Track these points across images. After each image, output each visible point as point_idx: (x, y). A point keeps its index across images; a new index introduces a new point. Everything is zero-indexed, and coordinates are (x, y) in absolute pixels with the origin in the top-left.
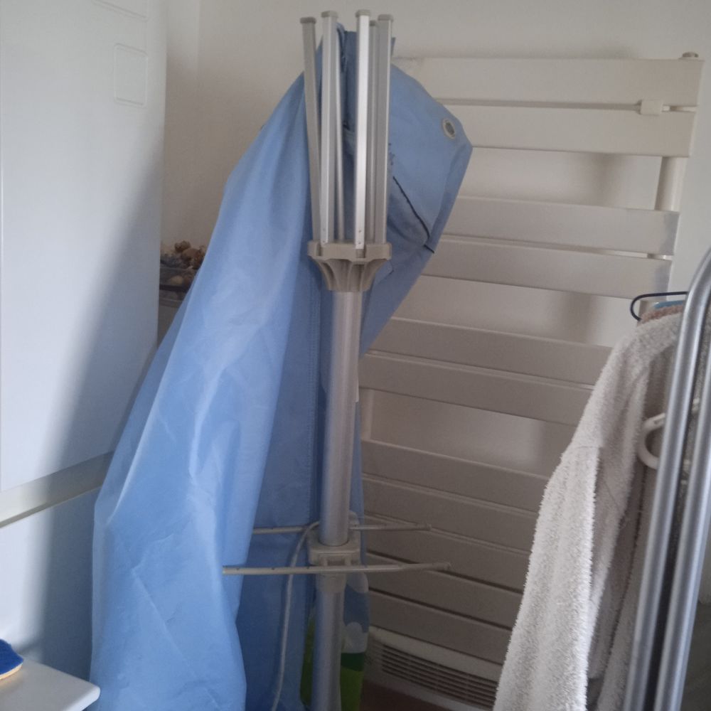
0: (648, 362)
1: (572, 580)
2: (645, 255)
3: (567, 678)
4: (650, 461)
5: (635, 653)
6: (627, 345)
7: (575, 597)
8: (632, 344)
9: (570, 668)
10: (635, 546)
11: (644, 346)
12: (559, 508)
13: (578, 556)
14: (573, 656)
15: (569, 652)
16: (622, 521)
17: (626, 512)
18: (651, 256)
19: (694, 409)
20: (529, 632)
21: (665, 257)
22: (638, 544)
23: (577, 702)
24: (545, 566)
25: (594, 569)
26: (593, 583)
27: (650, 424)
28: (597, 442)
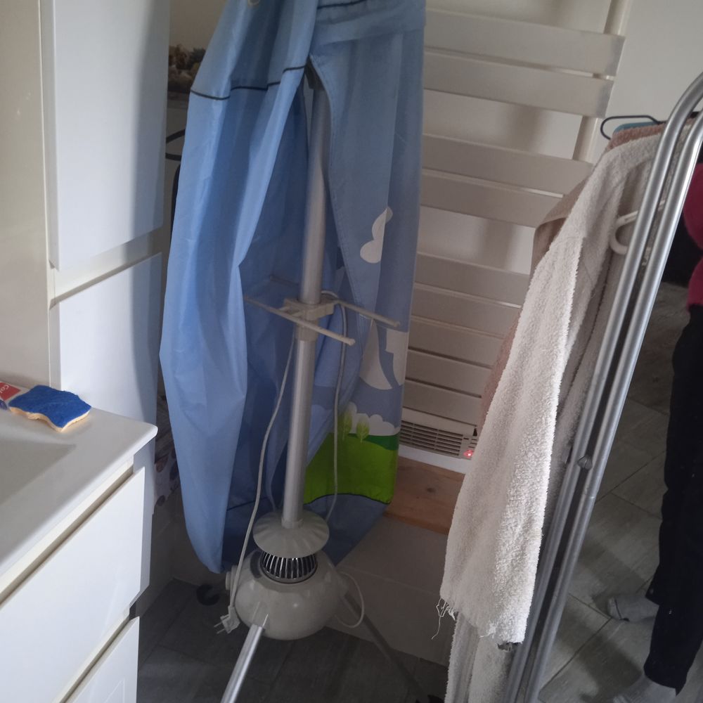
0: (625, 174)
1: (554, 334)
2: (591, 75)
3: (545, 401)
4: (618, 249)
5: (594, 382)
6: (611, 160)
7: (556, 345)
8: (615, 160)
9: (548, 394)
10: (599, 310)
11: (624, 161)
12: (548, 283)
13: (561, 317)
14: (551, 386)
15: (548, 383)
16: (593, 292)
17: (596, 286)
18: (596, 76)
19: (660, 209)
20: (516, 372)
21: (608, 77)
22: (601, 308)
23: (550, 416)
24: (533, 326)
25: (570, 325)
26: (568, 336)
27: (622, 220)
28: (582, 234)
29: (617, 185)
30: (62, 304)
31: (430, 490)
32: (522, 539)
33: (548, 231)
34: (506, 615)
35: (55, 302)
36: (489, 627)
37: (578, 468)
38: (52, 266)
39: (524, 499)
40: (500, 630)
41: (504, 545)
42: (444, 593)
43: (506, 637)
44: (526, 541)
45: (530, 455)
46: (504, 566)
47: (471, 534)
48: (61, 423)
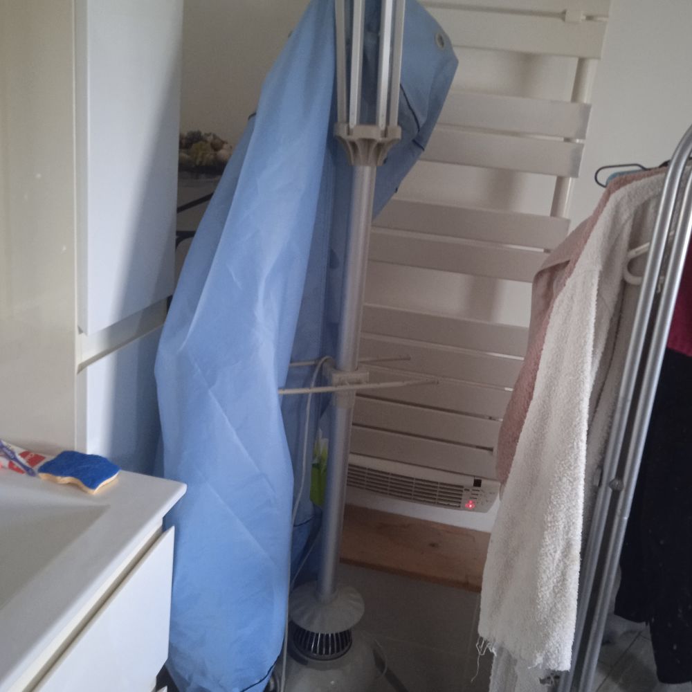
1: (580, 361)
2: (562, 139)
3: (575, 426)
4: (631, 279)
5: (620, 405)
6: (619, 199)
7: (582, 372)
8: (622, 199)
9: (578, 419)
10: (616, 337)
11: (631, 200)
12: (568, 315)
13: (585, 345)
14: (580, 411)
15: (577, 408)
16: (611, 320)
17: (614, 315)
18: (567, 140)
19: (670, 239)
20: (544, 401)
21: (578, 141)
22: (618, 336)
23: (581, 441)
24: (557, 356)
25: (594, 353)
26: (593, 363)
27: (633, 253)
28: (598, 268)
29: (626, 221)
30: (90, 369)
31: (433, 545)
32: (561, 565)
33: (546, 277)
34: (551, 644)
35: (83, 367)
36: (536, 657)
37: (610, 491)
38: (81, 331)
39: (561, 525)
40: (547, 659)
41: (545, 572)
42: (483, 630)
43: (553, 665)
44: (566, 566)
45: (564, 480)
46: (546, 593)
47: (508, 566)
48: (92, 484)
